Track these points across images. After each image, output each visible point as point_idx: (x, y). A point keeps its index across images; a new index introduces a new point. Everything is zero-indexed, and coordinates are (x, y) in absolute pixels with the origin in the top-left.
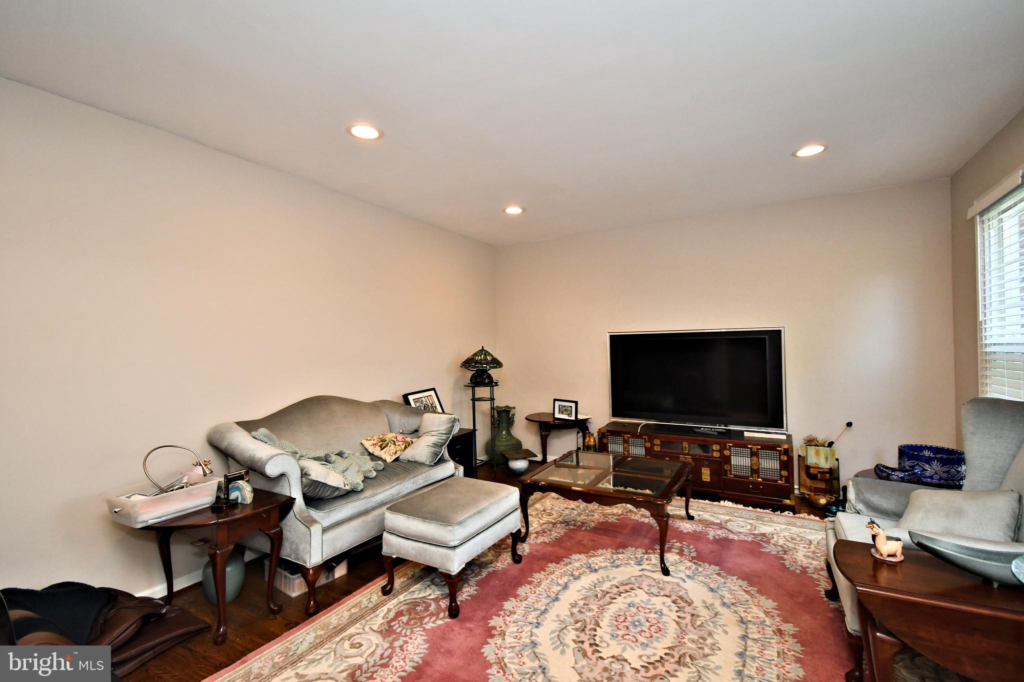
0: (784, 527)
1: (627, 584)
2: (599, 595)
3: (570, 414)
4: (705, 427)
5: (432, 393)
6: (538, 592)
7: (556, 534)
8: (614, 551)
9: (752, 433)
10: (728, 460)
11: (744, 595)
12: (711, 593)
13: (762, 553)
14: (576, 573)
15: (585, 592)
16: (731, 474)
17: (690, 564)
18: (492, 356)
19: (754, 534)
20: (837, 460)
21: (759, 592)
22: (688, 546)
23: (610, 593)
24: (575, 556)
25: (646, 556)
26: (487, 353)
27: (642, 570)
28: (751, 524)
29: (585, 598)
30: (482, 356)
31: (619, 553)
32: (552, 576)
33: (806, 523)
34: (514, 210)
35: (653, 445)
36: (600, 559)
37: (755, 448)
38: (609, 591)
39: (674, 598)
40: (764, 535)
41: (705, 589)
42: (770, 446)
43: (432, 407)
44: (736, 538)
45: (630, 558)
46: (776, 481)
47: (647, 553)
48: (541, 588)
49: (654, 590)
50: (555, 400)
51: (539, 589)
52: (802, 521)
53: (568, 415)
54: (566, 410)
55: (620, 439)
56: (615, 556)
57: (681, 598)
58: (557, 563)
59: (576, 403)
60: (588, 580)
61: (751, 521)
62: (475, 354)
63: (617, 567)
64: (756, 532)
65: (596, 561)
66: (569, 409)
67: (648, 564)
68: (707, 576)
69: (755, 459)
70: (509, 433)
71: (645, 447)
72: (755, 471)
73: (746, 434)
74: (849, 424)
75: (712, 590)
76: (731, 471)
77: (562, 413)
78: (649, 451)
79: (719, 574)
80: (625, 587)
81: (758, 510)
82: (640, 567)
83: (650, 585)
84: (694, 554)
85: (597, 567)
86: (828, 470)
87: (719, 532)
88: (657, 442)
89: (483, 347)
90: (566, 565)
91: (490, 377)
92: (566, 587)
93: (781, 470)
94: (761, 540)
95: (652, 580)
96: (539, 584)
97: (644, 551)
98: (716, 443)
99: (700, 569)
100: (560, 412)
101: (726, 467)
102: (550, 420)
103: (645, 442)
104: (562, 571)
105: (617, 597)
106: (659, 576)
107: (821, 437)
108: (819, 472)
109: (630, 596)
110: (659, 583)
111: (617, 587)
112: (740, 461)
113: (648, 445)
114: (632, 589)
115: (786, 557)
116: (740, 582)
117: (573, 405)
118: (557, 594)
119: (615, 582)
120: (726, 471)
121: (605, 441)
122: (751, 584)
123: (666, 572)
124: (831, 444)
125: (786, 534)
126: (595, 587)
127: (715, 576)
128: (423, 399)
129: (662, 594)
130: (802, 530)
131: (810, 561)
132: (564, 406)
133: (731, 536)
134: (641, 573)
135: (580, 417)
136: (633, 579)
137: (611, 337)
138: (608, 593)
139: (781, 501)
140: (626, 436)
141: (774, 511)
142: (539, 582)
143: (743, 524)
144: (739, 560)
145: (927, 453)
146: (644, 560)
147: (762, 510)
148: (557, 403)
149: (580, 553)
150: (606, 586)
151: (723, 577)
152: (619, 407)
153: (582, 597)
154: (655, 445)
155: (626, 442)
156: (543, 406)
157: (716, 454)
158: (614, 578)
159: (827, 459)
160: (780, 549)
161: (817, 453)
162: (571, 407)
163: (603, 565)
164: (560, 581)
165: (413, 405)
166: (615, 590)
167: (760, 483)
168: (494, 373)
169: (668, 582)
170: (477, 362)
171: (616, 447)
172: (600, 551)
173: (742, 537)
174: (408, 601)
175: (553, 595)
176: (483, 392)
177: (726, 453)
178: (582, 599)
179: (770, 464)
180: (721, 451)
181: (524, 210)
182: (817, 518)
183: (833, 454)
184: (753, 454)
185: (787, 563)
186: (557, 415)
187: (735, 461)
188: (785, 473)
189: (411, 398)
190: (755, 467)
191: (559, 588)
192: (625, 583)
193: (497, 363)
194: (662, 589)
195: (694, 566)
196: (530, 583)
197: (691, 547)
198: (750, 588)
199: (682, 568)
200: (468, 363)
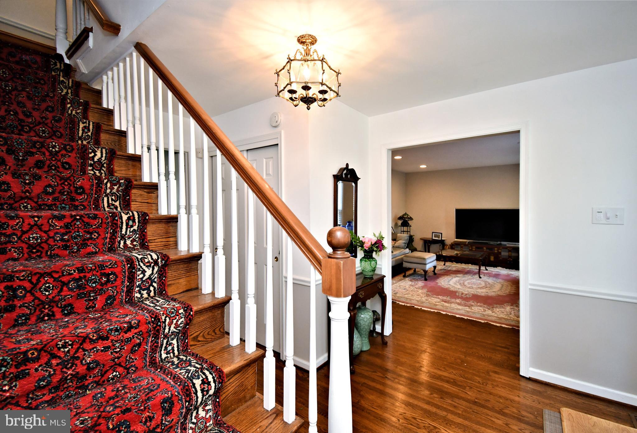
3: (439, 238)
4: (492, 243)
10: (500, 253)
14: (454, 277)
15: (458, 279)
16: (501, 258)
26: (408, 215)
27: (473, 277)
30: (406, 216)
34: (423, 167)
35: (472, 248)
37: (510, 249)
39: (484, 281)
42: (515, 249)
45: (468, 276)
50: (433, 232)
51: (445, 279)
55: (460, 247)
57: (486, 281)
58: (447, 276)
59: (442, 234)
61: (507, 271)
62: (404, 215)
63: (465, 277)
65: (458, 276)
68: (493, 279)
69: (510, 253)
70: (412, 245)
73: (507, 245)
77: (436, 237)
78: (471, 250)
79: (496, 279)
87: (497, 273)
88: (474, 247)
89: (406, 213)
90: (450, 276)
91: (408, 223)
92: (452, 279)
95: (476, 279)
98: (496, 247)
101: (500, 256)
102: (431, 240)
106: (478, 278)
112: (505, 254)
113: (470, 248)
114: (471, 280)
116: (502, 280)
126: (461, 279)
132: (437, 235)
133: (501, 274)
135: (443, 239)
137: (456, 210)
140: (462, 246)
148: (434, 234)
152: (458, 236)
156: (428, 235)
157: (496, 251)
160: (516, 276)
162: (439, 235)
163: (462, 276)
166: (467, 279)
167: (511, 261)
168: (410, 222)
169: (481, 279)
170: (405, 218)
171: (458, 249)
176: (405, 229)
177: (500, 251)
179: (515, 254)
180: (497, 250)
181: (427, 166)
184: (508, 251)
186: (434, 238)
187: (503, 253)
190: (510, 256)
193: (411, 219)
196: (442, 278)
197: (487, 275)
198: (505, 281)
199: (485, 277)
200: (400, 218)
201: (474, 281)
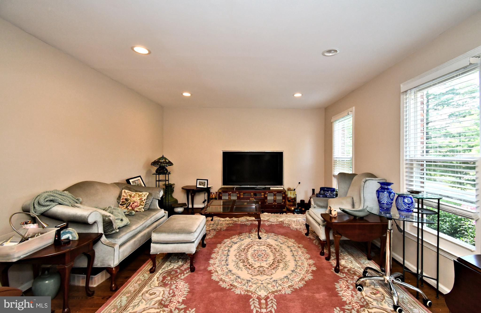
0: (285, 218)
1: (249, 245)
2: (242, 250)
4: (258, 187)
5: (139, 178)
6: (219, 255)
7: (213, 234)
8: (238, 236)
9: (273, 188)
10: (266, 198)
11: (285, 240)
12: (276, 241)
13: (284, 227)
14: (230, 245)
16: (267, 203)
17: (265, 234)
18: (168, 160)
19: (278, 222)
20: (296, 195)
21: (288, 238)
24: (226, 240)
25: (250, 235)
26: (165, 159)
27: (252, 239)
28: (276, 219)
29: (238, 252)
30: (164, 160)
31: (240, 236)
32: (221, 248)
33: (291, 216)
34: (187, 94)
35: (240, 195)
36: (235, 239)
37: (275, 193)
39: (266, 245)
40: (281, 221)
41: (274, 241)
42: (279, 192)
43: (140, 185)
44: (274, 224)
45: (245, 237)
46: (281, 203)
47: (250, 234)
49: (259, 244)
50: (197, 179)
51: (219, 254)
52: (289, 215)
53: (204, 186)
54: (202, 184)
55: (227, 194)
56: (240, 237)
57: (268, 245)
58: (221, 244)
59: (207, 180)
60: (235, 247)
61: (276, 218)
62: (160, 159)
63: (243, 240)
64: (278, 221)
65: (234, 240)
66: (204, 183)
67: (253, 237)
68: (272, 237)
69: (275, 196)
70: (172, 197)
71: (237, 196)
72: (275, 201)
73: (271, 188)
74: (299, 183)
75: (276, 240)
76: (267, 202)
77: (201, 185)
78: (239, 198)
79: (275, 235)
80: (249, 246)
81: (276, 214)
82: (251, 239)
83: (257, 243)
84: (265, 231)
85: (236, 242)
86: (293, 198)
87: (268, 223)
89: (163, 156)
90: (224, 243)
91: (167, 170)
92: (229, 251)
93: (282, 199)
94: (281, 223)
95: (256, 242)
96: (218, 252)
97: (249, 233)
98: (263, 192)
99: (269, 235)
100: (200, 184)
101: (266, 200)
102: (195, 188)
103: (237, 194)
104: (224, 246)
105: (249, 249)
106: (258, 240)
107: (292, 188)
108: (291, 199)
109: (253, 248)
110: (259, 242)
111: (247, 246)
112: (270, 198)
113: (238, 195)
114: (252, 246)
115: (290, 226)
116: (282, 236)
117: (206, 181)
119: (245, 245)
120: (266, 202)
121: (221, 195)
122: (285, 236)
123: (260, 238)
124: (294, 190)
125: (287, 220)
126: (239, 248)
127: (274, 236)
128: (136, 181)
130: (291, 218)
131: (297, 226)
132: (202, 182)
133: (272, 223)
134: (252, 240)
135: (209, 186)
136: (250, 243)
137: (223, 153)
138: (245, 249)
139: (282, 210)
140: (229, 193)
141: (280, 214)
143: (274, 219)
144: (279, 230)
146: (250, 236)
148: (198, 181)
149: (227, 239)
150: (243, 247)
151: (277, 236)
152: (226, 181)
153: (237, 252)
154: (241, 195)
155: (229, 195)
156: (191, 183)
158: (244, 244)
159: (293, 195)
160: (288, 225)
161: (291, 193)
162: (205, 182)
163: (237, 241)
164: (226, 250)
165: (132, 184)
166: (247, 248)
167: (276, 205)
168: (169, 168)
169: (262, 241)
170: (161, 163)
171: (225, 197)
172: (234, 237)
173: (276, 223)
174: (165, 272)
175: (226, 254)
176: (162, 177)
177: (266, 195)
178: (237, 253)
179: (279, 198)
180: (264, 195)
181: (192, 95)
182: (292, 214)
183: (295, 193)
184: (275, 195)
185: (291, 228)
186: (198, 186)
187: (269, 198)
188: (284, 200)
189: (131, 181)
190: (275, 200)
191: (227, 252)
192: (248, 244)
193: (170, 164)
194: (261, 244)
195: (267, 235)
196: (214, 253)
197: (263, 229)
198: (286, 237)
199: (264, 236)
200: (154, 163)
201: (256, 247)
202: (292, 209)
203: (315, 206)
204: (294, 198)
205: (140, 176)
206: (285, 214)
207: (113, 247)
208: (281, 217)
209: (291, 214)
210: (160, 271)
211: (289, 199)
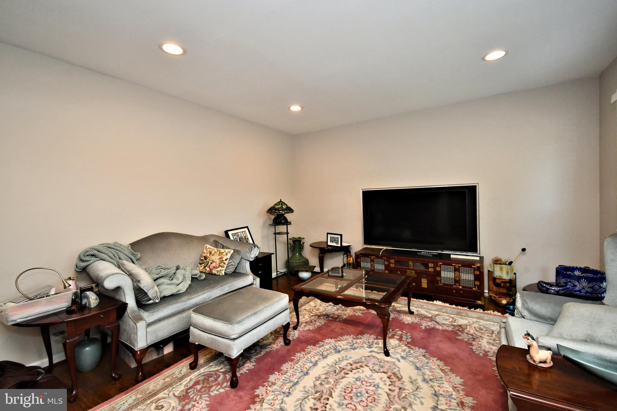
0: (475, 320)
1: (358, 363)
2: (337, 371)
3: (337, 243)
4: (424, 252)
5: (246, 229)
6: (295, 368)
7: (319, 324)
8: (355, 337)
9: (456, 256)
10: (439, 274)
11: (440, 373)
12: (416, 371)
13: (458, 340)
14: (325, 353)
15: (328, 368)
16: (441, 283)
17: (406, 347)
18: (287, 205)
19: (453, 325)
20: (515, 274)
21: (451, 370)
22: (406, 334)
23: (345, 369)
24: (327, 341)
25: (376, 341)
26: (283, 204)
27: (371, 352)
28: (452, 318)
29: (327, 374)
30: (280, 205)
31: (358, 338)
32: (309, 355)
33: (491, 317)
34: (296, 108)
35: (390, 263)
36: (344, 343)
37: (457, 266)
38: (345, 368)
39: (389, 374)
40: (460, 326)
41: (413, 367)
42: (468, 264)
43: (245, 238)
44: (440, 328)
45: (365, 343)
46: (472, 288)
47: (377, 339)
48: (299, 365)
49: (377, 368)
50: (328, 234)
51: (297, 365)
52: (488, 316)
53: (336, 243)
54: (335, 240)
55: (369, 259)
56: (354, 341)
57: (394, 374)
58: (314, 345)
59: (341, 235)
60: (333, 358)
61: (453, 316)
62: (276, 204)
63: (354, 349)
64: (455, 324)
65: (341, 344)
66: (337, 239)
67: (376, 347)
68: (416, 357)
69: (457, 273)
70: (300, 254)
71: (385, 265)
72: (457, 281)
73: (452, 256)
74: (524, 250)
75: (417, 368)
76: (441, 281)
77: (333, 242)
78: (387, 267)
79: (424, 356)
80: (358, 365)
81: (459, 307)
82: (370, 350)
83: (374, 364)
84: (409, 340)
85: (340, 349)
86: (508, 281)
87: (430, 324)
88: (392, 261)
89: (281, 200)
90: (320, 347)
91: (285, 219)
92: (315, 364)
93: (475, 281)
94: (458, 330)
95: (376, 360)
96: (298, 361)
97: (375, 337)
98: (431, 262)
99: (412, 352)
100: (331, 241)
101: (438, 278)
102: (325, 246)
103: (385, 261)
104: (315, 352)
105: (349, 372)
106: (382, 356)
107: (504, 258)
108: (502, 282)
109: (358, 372)
110: (381, 362)
111: (351, 365)
112: (447, 275)
113: (386, 263)
114: (361, 366)
115: (474, 343)
116: (439, 363)
117: (339, 237)
118: (308, 370)
119: (350, 361)
120: (438, 281)
121: (359, 260)
122: (446, 364)
123: (387, 354)
124: (510, 263)
125: (476, 326)
126: (336, 364)
127: (422, 357)
128: (239, 234)
129: (382, 371)
130: (488, 323)
131: (491, 346)
132: (334, 238)
133: (438, 327)
134: (370, 354)
135: (344, 244)
136: (363, 358)
137: (363, 192)
138: (344, 369)
139: (475, 302)
140: (373, 257)
141: (470, 308)
142: (298, 360)
143: (447, 318)
144: (441, 345)
145: (577, 273)
146: (374, 344)
147: (461, 308)
148: (329, 236)
149: (331, 338)
150: (343, 364)
151: (426, 358)
152: (368, 238)
153: (325, 372)
154: (391, 263)
155: (372, 261)
156: (320, 237)
157: (431, 270)
158: (350, 358)
159: (507, 273)
160: (470, 336)
161: (501, 269)
162: (338, 238)
163: (345, 347)
164: (313, 360)
166: (349, 367)
167: (460, 290)
168: (289, 216)
169: (387, 362)
170: (276, 209)
171: (366, 264)
172: (345, 337)
173: (445, 328)
174: (205, 373)
175: (305, 370)
176: (282, 228)
177: (438, 269)
178: (325, 374)
179: (467, 277)
180: (434, 268)
181: (302, 108)
182: (500, 314)
183: (512, 270)
184: (456, 270)
185: (474, 348)
186: (329, 243)
187: (444, 274)
188: (477, 283)
189: (230, 233)
190: (458, 279)
191: (311, 365)
192: (357, 361)
193: (290, 210)
194: (382, 367)
195: (408, 349)
196: (292, 360)
197: (408, 334)
198: (445, 367)
199: (399, 350)
200: (271, 211)
201: (367, 372)
202: (501, 303)
203: (525, 313)
204: (510, 280)
205: (247, 227)
206: (482, 311)
207: (136, 324)
208: (467, 316)
209: (496, 313)
210: (202, 370)
211: (497, 281)
